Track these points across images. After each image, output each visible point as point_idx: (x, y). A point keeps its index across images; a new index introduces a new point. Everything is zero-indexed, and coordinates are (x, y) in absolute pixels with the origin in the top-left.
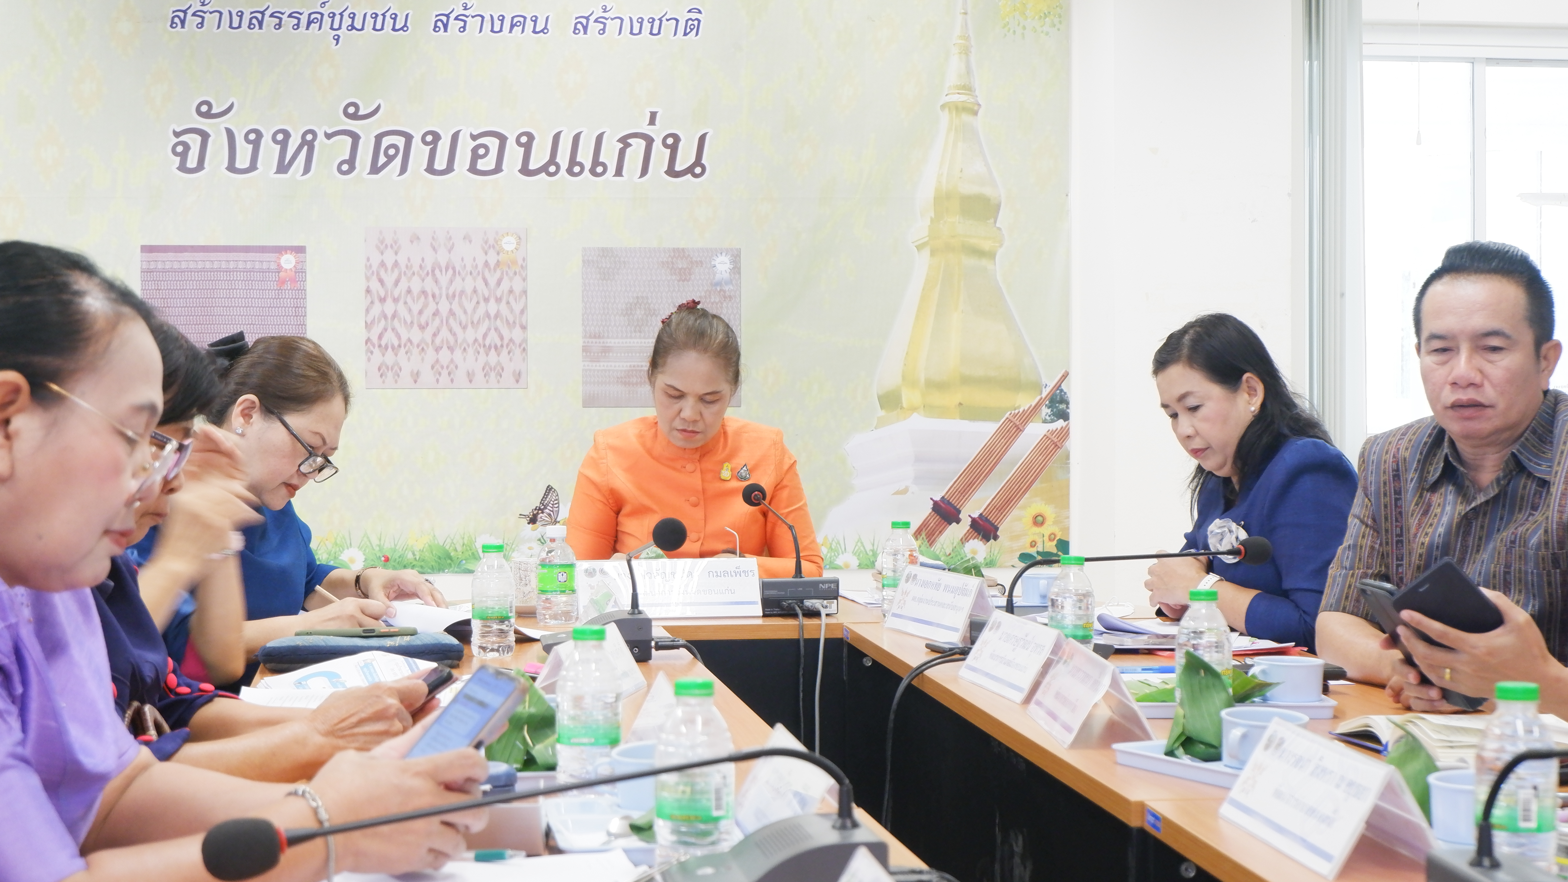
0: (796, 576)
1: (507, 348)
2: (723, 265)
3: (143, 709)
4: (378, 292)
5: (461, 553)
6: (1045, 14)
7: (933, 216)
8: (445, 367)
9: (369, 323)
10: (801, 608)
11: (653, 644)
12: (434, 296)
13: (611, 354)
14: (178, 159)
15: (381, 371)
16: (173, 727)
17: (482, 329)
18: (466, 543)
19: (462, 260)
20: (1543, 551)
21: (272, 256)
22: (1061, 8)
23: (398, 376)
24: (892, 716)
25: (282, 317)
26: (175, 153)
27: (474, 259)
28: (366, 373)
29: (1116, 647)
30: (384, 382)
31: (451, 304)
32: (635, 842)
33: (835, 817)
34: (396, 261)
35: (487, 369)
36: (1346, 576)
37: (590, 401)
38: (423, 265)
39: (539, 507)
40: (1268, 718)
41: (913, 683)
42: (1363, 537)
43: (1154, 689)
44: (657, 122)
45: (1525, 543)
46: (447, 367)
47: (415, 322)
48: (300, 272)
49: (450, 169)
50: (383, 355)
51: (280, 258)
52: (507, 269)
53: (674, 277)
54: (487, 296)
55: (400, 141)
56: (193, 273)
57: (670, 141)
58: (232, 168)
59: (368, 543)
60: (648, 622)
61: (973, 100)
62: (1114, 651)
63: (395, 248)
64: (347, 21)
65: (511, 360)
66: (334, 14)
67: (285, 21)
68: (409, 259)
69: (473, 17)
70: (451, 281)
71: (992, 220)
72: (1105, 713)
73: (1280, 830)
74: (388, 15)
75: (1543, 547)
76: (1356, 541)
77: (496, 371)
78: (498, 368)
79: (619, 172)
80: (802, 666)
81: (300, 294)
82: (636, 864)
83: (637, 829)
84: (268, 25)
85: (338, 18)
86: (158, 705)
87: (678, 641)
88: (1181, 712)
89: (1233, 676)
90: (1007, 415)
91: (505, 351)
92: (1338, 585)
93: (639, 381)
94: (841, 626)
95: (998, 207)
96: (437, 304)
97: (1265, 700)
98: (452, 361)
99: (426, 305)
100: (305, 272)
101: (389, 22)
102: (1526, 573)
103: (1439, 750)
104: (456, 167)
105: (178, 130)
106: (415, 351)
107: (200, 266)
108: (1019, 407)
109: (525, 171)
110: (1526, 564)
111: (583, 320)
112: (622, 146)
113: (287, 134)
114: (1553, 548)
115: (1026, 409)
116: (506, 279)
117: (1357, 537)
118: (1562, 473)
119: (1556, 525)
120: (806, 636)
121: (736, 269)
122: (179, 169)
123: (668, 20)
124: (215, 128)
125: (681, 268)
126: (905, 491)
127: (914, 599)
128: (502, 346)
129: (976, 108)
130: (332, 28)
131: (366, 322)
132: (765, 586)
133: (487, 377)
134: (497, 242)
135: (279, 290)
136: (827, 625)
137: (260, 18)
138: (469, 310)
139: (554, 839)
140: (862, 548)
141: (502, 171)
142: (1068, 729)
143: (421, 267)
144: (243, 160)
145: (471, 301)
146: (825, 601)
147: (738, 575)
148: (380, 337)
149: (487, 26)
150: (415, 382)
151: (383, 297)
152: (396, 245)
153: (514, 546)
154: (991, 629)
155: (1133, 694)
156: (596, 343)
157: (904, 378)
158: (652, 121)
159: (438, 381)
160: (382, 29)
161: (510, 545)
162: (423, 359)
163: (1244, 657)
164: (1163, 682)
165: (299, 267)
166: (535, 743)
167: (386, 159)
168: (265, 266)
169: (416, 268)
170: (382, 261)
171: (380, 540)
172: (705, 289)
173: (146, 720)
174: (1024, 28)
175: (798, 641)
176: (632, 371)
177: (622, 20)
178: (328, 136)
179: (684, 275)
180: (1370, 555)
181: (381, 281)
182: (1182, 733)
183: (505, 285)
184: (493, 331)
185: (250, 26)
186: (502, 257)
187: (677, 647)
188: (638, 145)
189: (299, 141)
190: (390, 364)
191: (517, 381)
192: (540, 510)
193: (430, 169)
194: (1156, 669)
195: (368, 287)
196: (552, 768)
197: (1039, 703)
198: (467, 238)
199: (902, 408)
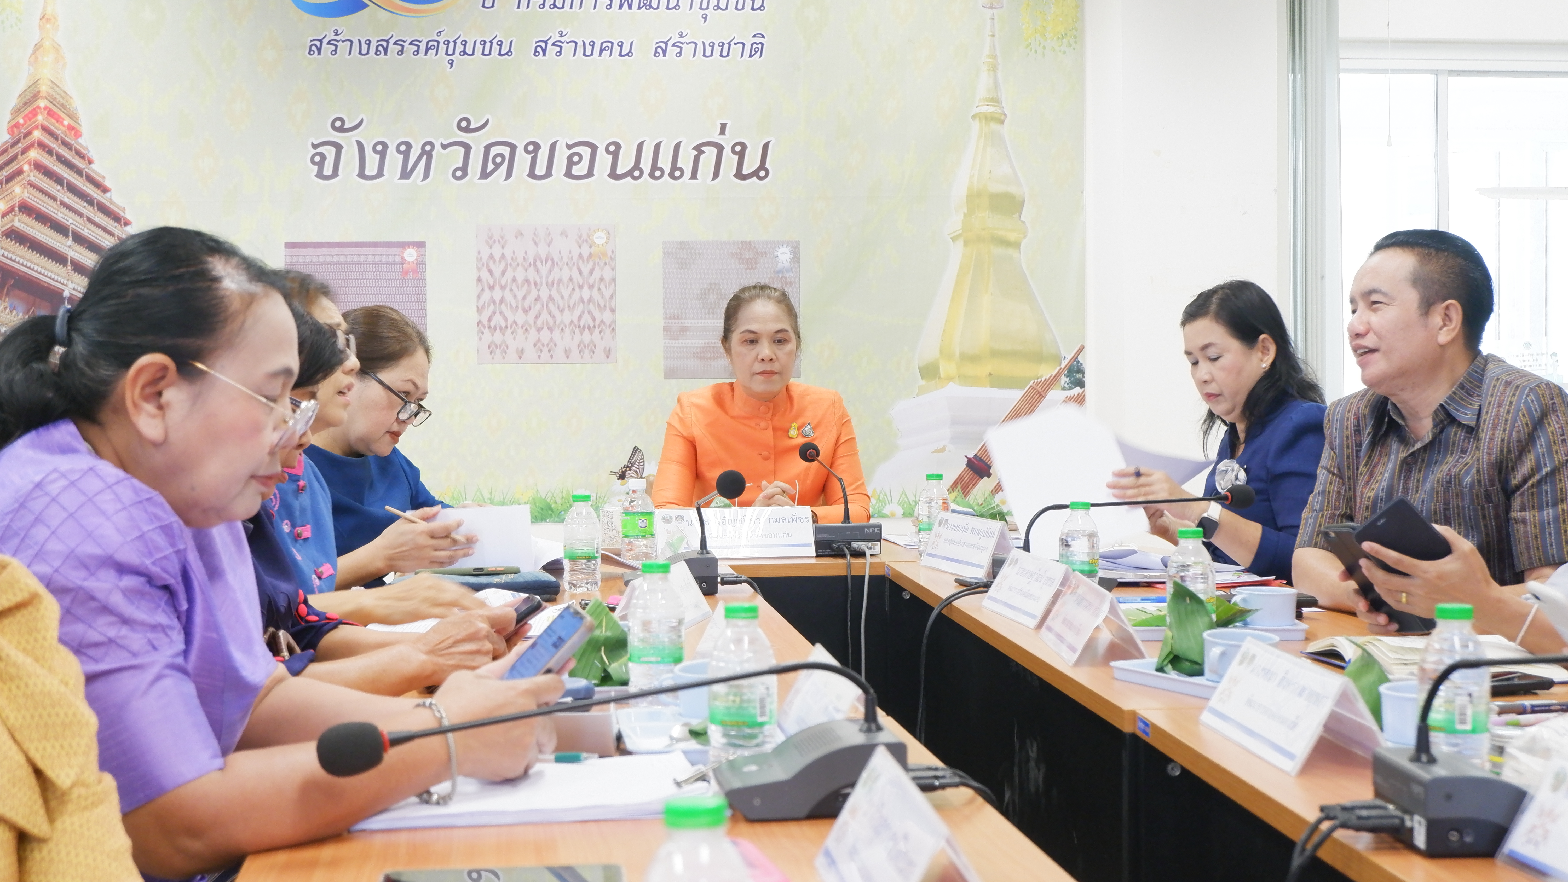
0: (844, 522)
1: (599, 328)
2: (784, 256)
3: (278, 634)
4: (487, 281)
5: (560, 505)
6: (1062, 35)
7: (966, 212)
8: (546, 345)
9: (480, 308)
10: (849, 549)
11: (719, 579)
12: (535, 284)
13: (688, 333)
14: (316, 168)
15: (491, 349)
16: (302, 650)
17: (577, 312)
18: (564, 496)
19: (560, 252)
20: (1477, 489)
21: (396, 251)
22: (1076, 30)
23: (506, 353)
24: (925, 641)
25: (405, 303)
26: (313, 162)
27: (570, 252)
28: (478, 350)
29: (1119, 580)
30: (493, 358)
31: (550, 290)
32: (693, 745)
33: (862, 722)
34: (503, 254)
35: (582, 347)
36: (1316, 517)
37: (670, 374)
38: (526, 257)
39: (627, 466)
40: (1242, 638)
41: (942, 612)
42: (1331, 484)
43: (1150, 616)
44: (727, 132)
45: (1459, 482)
46: (548, 345)
47: (520, 306)
48: (421, 264)
49: (548, 174)
50: (493, 335)
51: (403, 253)
52: (598, 260)
53: (742, 266)
54: (581, 284)
55: (506, 151)
56: (329, 266)
57: (738, 148)
58: (362, 175)
59: (480, 497)
60: (715, 561)
61: (1000, 111)
62: (1117, 584)
63: (502, 242)
64: (459, 48)
65: (602, 338)
66: (449, 42)
67: (407, 48)
68: (514, 252)
69: (568, 43)
70: (550, 271)
71: (1017, 215)
72: (1106, 637)
73: (1251, 733)
74: (495, 42)
75: (1476, 484)
76: (1324, 487)
77: (589, 348)
78: (591, 345)
79: (694, 176)
80: (850, 599)
81: (421, 283)
82: (693, 764)
83: (697, 734)
84: (392, 52)
85: (451, 45)
86: (292, 630)
87: (741, 577)
88: (1169, 634)
89: (1216, 604)
90: (1031, 383)
91: (597, 331)
92: (1310, 525)
93: (712, 356)
94: (883, 565)
95: (1022, 203)
96: (538, 290)
97: (1246, 625)
98: (551, 339)
99: (529, 292)
100: (425, 264)
101: (495, 48)
102: (1463, 508)
103: (1395, 667)
104: (554, 172)
105: (316, 143)
106: (520, 331)
107: (335, 259)
108: (1041, 377)
109: (613, 175)
110: (1463, 500)
111: (664, 304)
112: (696, 153)
113: (409, 146)
114: (1485, 486)
115: (1047, 378)
116: (597, 269)
117: (1325, 483)
118: (1490, 420)
119: (1487, 465)
120: (853, 574)
121: (796, 258)
122: (317, 176)
123: (735, 44)
124: (347, 140)
125: (748, 259)
126: (943, 450)
127: (945, 541)
128: (594, 326)
129: (1003, 117)
130: (447, 54)
131: (477, 306)
132: (818, 531)
133: (582, 353)
134: (589, 237)
135: (402, 280)
136: (871, 564)
137: (385, 46)
138: (566, 295)
139: (624, 743)
140: (906, 499)
141: (593, 175)
142: (1073, 649)
143: (524, 258)
144: (371, 168)
145: (567, 288)
146: (870, 543)
147: (794, 521)
148: (490, 320)
149: (580, 50)
150: (520, 358)
151: (492, 285)
152: (502, 240)
153: (605, 499)
154: (1010, 565)
155: (1130, 620)
156: (675, 323)
157: (941, 352)
158: (723, 131)
159: (539, 357)
160: (490, 54)
161: (603, 498)
162: (526, 339)
163: (1229, 589)
164: (1158, 610)
165: (420, 259)
166: (611, 662)
167: (494, 166)
168: (391, 259)
169: (520, 260)
170: (491, 254)
171: (491, 494)
172: (769, 276)
173: (281, 643)
174: (1044, 48)
175: (845, 578)
176: (707, 347)
177: (696, 44)
178: (444, 147)
179: (751, 264)
180: (1338, 499)
181: (490, 271)
182: (1170, 653)
183: (597, 274)
184: (586, 314)
185: (377, 52)
186: (594, 250)
187: (740, 582)
188: (710, 153)
189: (419, 151)
190: (498, 342)
191: (608, 357)
192: (628, 467)
193: (532, 175)
194: (1153, 600)
195: (479, 276)
196: (625, 683)
197: (1049, 629)
198: (564, 234)
199: (940, 378)
